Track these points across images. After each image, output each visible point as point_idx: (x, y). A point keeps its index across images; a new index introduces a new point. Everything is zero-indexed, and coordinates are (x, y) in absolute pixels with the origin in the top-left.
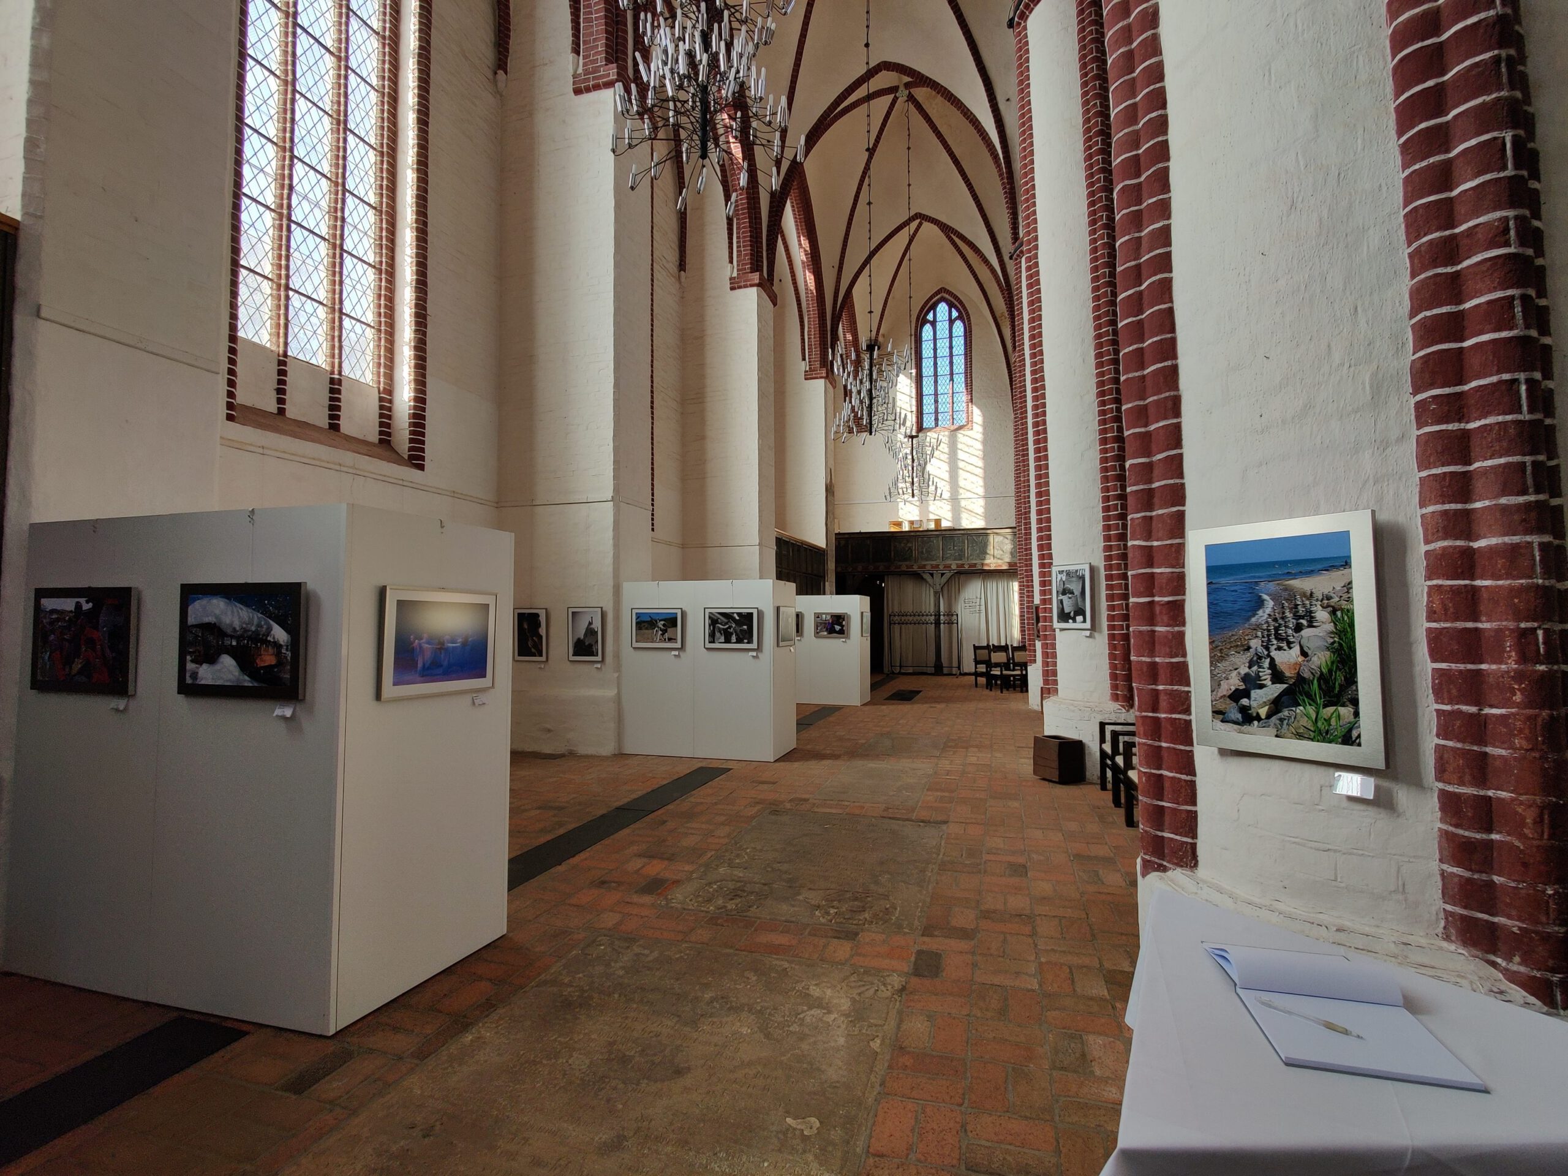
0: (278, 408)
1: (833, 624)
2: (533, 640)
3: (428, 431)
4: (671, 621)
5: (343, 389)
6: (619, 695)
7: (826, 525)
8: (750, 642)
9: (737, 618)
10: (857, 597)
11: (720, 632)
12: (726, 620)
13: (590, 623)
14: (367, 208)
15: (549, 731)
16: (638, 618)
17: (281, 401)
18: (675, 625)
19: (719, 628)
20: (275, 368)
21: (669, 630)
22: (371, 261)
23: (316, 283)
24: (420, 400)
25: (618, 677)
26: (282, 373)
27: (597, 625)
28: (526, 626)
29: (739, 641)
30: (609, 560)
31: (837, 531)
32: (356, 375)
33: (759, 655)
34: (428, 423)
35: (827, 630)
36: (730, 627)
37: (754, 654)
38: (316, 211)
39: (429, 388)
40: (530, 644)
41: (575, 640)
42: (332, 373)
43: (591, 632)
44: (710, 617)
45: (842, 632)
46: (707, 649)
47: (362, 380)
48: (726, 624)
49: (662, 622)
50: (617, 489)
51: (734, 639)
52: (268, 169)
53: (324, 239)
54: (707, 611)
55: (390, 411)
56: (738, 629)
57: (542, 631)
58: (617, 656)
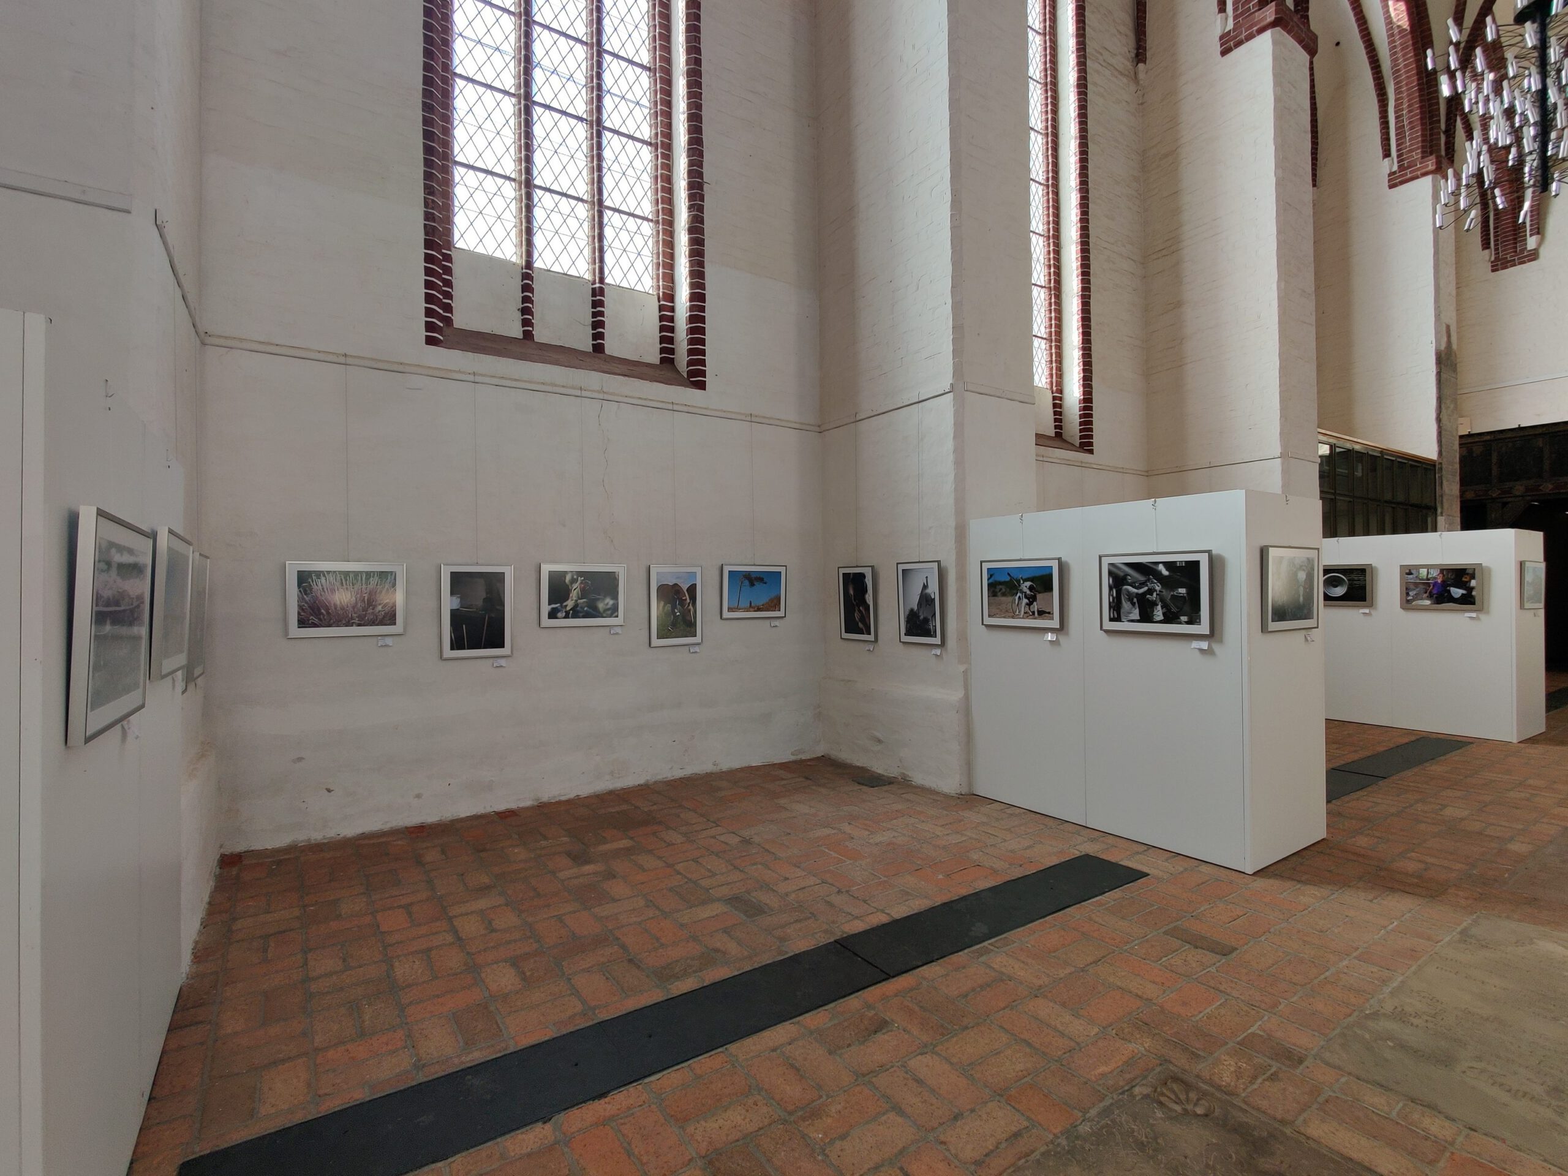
0: (524, 332)
1: (1445, 585)
2: (860, 611)
3: (708, 337)
4: (1042, 582)
5: (606, 300)
6: (967, 698)
7: (1439, 420)
8: (1194, 620)
9: (1165, 572)
10: (1508, 535)
11: (1130, 600)
12: (1142, 578)
13: (925, 587)
14: (638, 70)
15: (879, 741)
16: (990, 576)
17: (526, 323)
18: (1049, 588)
19: (1129, 593)
20: (517, 283)
21: (1039, 596)
22: (646, 137)
23: (573, 175)
24: (698, 297)
25: (965, 673)
26: (527, 288)
27: (933, 589)
28: (851, 592)
29: (1170, 618)
30: (949, 486)
31: (1464, 431)
32: (630, 283)
33: (1216, 647)
34: (708, 326)
35: (1430, 596)
36: (1150, 591)
37: (1204, 645)
38: (570, 85)
39: (709, 281)
40: (857, 615)
41: (907, 613)
42: (594, 283)
43: (926, 600)
44: (1110, 573)
45: (1468, 600)
46: (1107, 632)
47: (639, 288)
48: (1143, 584)
49: (1028, 584)
50: (958, 371)
51: (1159, 613)
52: (506, 47)
53: (580, 119)
54: (1106, 562)
55: (673, 322)
56: (1167, 595)
57: (869, 598)
58: (963, 637)
